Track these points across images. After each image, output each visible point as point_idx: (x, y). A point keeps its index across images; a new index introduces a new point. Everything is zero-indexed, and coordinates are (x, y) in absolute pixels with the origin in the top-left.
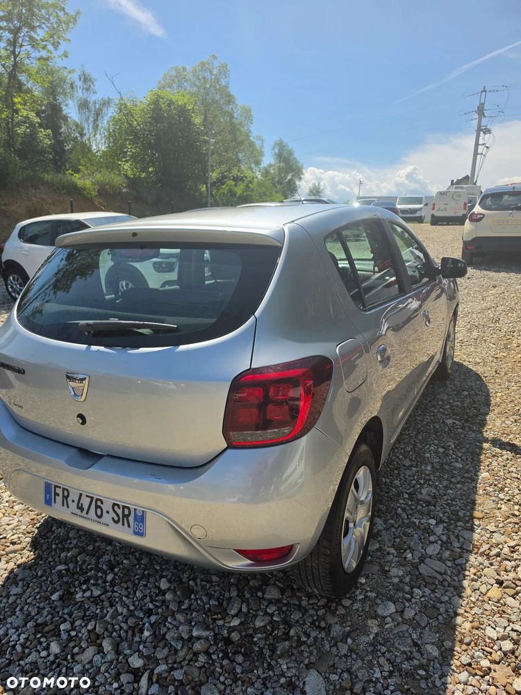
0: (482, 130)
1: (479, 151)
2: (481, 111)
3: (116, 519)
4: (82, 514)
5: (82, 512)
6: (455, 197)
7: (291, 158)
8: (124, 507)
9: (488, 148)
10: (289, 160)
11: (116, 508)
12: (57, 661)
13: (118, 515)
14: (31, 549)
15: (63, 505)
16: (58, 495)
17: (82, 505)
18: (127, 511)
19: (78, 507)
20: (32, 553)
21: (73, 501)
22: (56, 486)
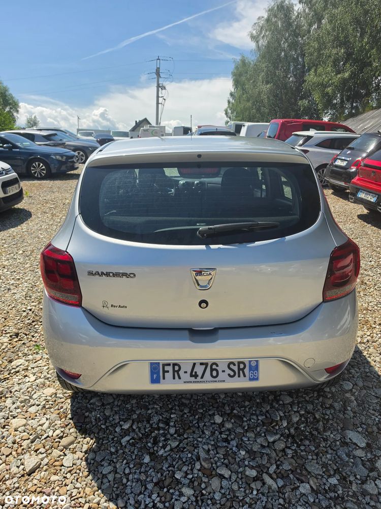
0: (160, 87)
1: (160, 102)
2: (158, 73)
3: (232, 374)
4: (196, 380)
5: (196, 378)
6: (153, 133)
7: (7, 93)
8: (239, 363)
9: (165, 99)
10: (6, 96)
11: (232, 366)
12: (199, 498)
13: (233, 371)
14: (83, 436)
15: (174, 378)
16: (168, 372)
17: (196, 372)
18: (242, 366)
19: (191, 375)
20: (88, 439)
21: (186, 372)
22: (164, 365)
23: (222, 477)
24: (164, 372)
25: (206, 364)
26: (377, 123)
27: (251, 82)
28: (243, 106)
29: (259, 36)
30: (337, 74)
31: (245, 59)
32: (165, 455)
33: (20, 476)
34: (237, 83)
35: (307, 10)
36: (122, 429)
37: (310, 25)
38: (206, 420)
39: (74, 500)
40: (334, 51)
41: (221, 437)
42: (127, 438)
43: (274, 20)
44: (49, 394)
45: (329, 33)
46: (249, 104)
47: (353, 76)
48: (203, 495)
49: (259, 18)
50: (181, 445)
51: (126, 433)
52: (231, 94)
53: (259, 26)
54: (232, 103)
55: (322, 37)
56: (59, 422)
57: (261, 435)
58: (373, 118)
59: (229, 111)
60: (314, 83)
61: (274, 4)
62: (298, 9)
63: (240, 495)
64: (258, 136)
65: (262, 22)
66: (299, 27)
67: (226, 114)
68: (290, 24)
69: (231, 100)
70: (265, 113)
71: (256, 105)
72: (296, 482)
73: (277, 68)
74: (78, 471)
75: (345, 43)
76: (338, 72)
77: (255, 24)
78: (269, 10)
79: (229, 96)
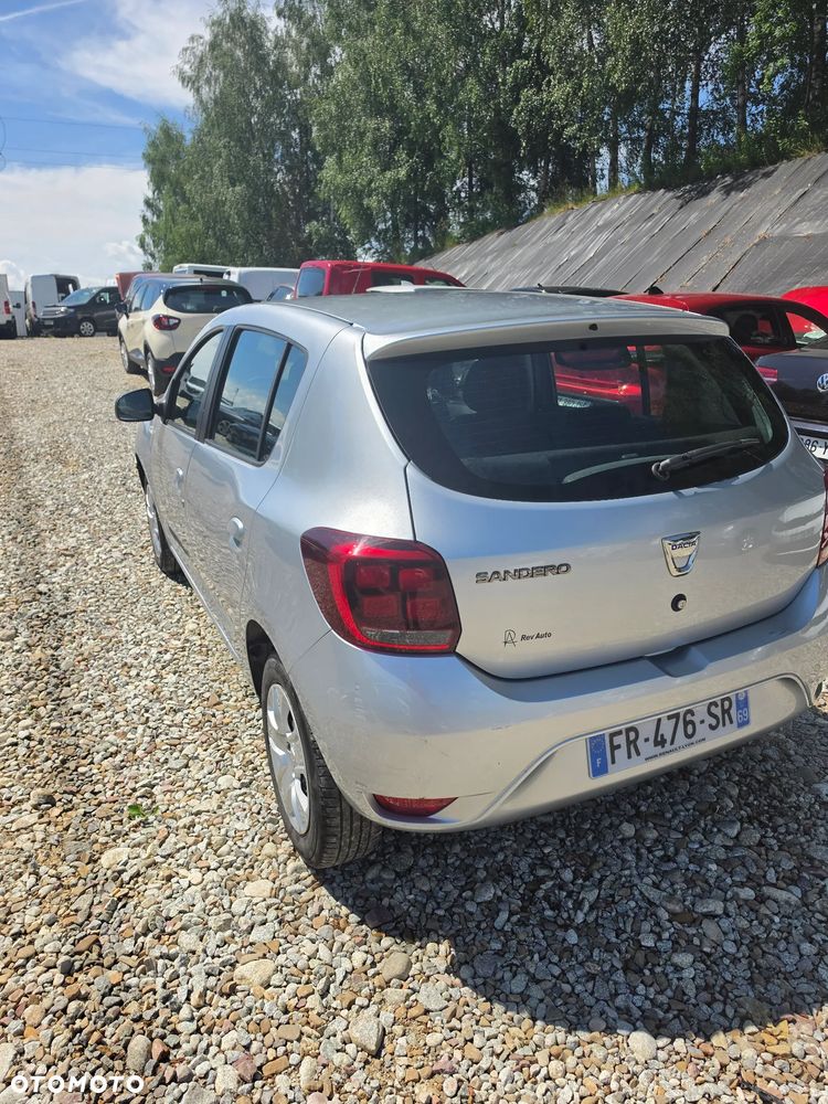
3: (714, 722)
4: (664, 750)
5: (663, 747)
8: (723, 701)
11: (713, 709)
12: (708, 962)
13: (715, 717)
14: (418, 944)
15: (629, 757)
16: (619, 747)
17: (662, 735)
18: (727, 704)
19: (656, 743)
20: (431, 946)
21: (647, 740)
22: (612, 735)
23: (711, 916)
24: (614, 748)
25: (677, 716)
26: (476, 270)
27: (196, 177)
28: (183, 230)
29: (198, 78)
30: (383, 171)
31: (170, 126)
32: (591, 919)
33: (362, 1064)
34: (159, 180)
35: (294, 33)
36: (478, 904)
37: (307, 66)
38: (609, 838)
39: (507, 1058)
40: (372, 124)
41: (654, 856)
42: (504, 916)
43: (226, 45)
44: (267, 894)
45: (355, 87)
46: (199, 226)
47: (414, 176)
48: (709, 955)
49: (192, 39)
50: (602, 892)
51: (491, 909)
52: (148, 203)
53: (195, 56)
54: (153, 223)
55: (343, 93)
56: (345, 937)
57: (712, 832)
58: (465, 259)
59: (148, 240)
60: (337, 188)
61: (222, 10)
62: (276, 29)
63: (758, 931)
64: (272, 295)
65: (200, 49)
66: (281, 65)
67: (142, 245)
68: (263, 59)
69: (149, 215)
70: (238, 247)
71: (214, 228)
72: (818, 881)
73: (248, 150)
74: (466, 1008)
75: (390, 109)
76: (385, 168)
77: (185, 50)
78: (213, 24)
79: (142, 207)
